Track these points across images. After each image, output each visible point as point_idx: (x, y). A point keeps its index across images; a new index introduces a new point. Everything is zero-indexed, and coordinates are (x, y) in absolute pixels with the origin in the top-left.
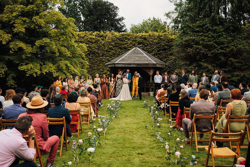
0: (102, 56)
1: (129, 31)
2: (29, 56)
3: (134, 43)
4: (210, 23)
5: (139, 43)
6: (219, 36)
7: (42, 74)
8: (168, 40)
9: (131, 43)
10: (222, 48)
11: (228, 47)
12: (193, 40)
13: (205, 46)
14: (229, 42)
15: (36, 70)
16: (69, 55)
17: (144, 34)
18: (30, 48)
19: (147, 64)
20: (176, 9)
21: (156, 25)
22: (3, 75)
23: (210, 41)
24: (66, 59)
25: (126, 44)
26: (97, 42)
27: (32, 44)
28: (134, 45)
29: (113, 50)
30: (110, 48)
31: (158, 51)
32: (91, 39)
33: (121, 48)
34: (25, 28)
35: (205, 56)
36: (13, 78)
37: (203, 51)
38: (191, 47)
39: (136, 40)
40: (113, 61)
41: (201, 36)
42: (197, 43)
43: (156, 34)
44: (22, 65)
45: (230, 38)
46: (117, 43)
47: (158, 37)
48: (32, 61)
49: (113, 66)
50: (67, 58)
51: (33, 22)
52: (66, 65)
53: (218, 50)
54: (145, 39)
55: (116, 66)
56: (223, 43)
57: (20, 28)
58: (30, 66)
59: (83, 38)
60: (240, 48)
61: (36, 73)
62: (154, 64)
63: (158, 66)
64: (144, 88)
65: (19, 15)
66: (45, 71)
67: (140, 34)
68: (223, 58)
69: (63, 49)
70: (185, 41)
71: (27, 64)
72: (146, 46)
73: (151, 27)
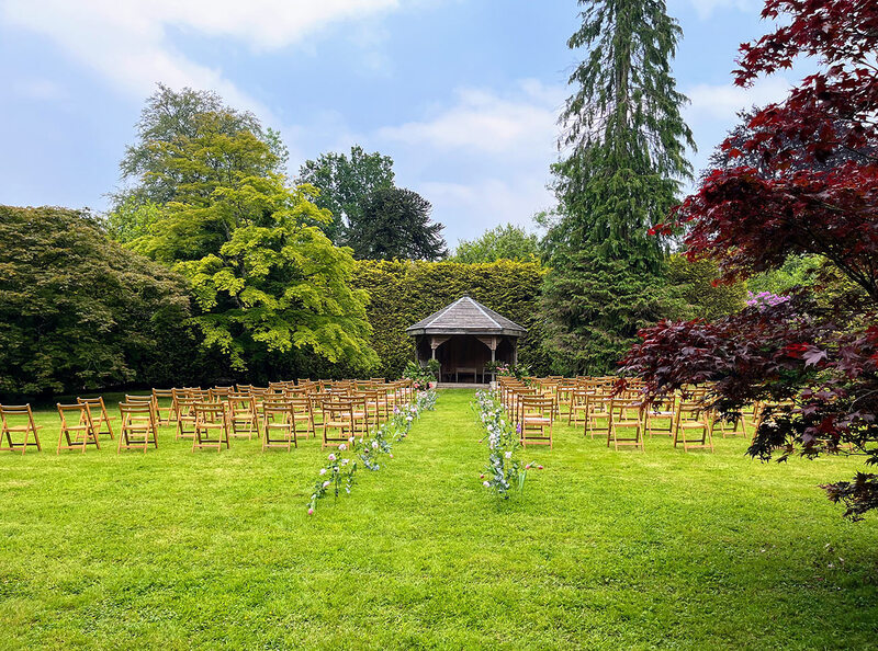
0: (397, 311)
1: (453, 254)
2: (272, 315)
3: (463, 284)
4: (602, 255)
5: (475, 285)
6: (620, 279)
7: (294, 347)
8: (535, 278)
9: (458, 285)
10: (623, 301)
11: (635, 299)
12: (573, 286)
13: (596, 297)
14: (638, 290)
15: (285, 342)
16: (340, 313)
17: (484, 265)
18: (274, 301)
19: (486, 330)
20: (560, 208)
21: (512, 244)
22: (227, 350)
23: (601, 287)
24: (334, 321)
25: (446, 286)
26: (385, 282)
27: (279, 295)
28: (464, 288)
29: (418, 298)
30: (414, 296)
31: (515, 300)
32: (374, 275)
33: (436, 295)
34: (269, 268)
35: (595, 315)
36: (241, 355)
37: (592, 305)
38: (569, 297)
39: (468, 278)
40: (420, 324)
41: (587, 278)
42: (580, 292)
43: (511, 264)
44: (258, 332)
45: (638, 283)
46: (427, 285)
47: (514, 272)
48: (275, 325)
49: (422, 332)
50: (335, 318)
51: (281, 256)
52: (337, 332)
53: (617, 305)
54: (486, 276)
55: (428, 332)
56: (624, 292)
57: (261, 269)
58: (273, 333)
59: (357, 274)
60: (655, 301)
61: (284, 346)
62: (498, 330)
63: (506, 333)
64: (481, 376)
65: (258, 246)
66: (299, 343)
67: (475, 266)
68: (626, 320)
69: (330, 301)
70: (558, 287)
71: (267, 330)
72: (488, 291)
73: (503, 246)
